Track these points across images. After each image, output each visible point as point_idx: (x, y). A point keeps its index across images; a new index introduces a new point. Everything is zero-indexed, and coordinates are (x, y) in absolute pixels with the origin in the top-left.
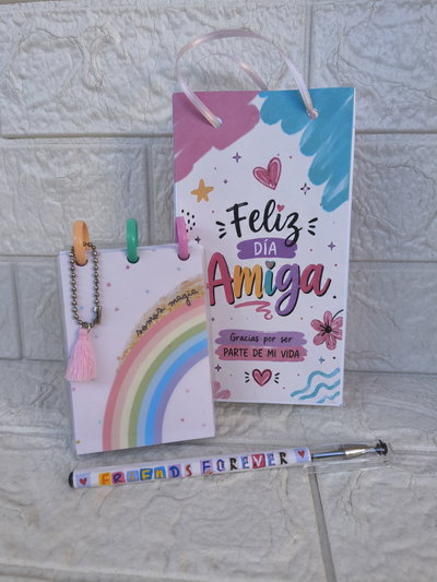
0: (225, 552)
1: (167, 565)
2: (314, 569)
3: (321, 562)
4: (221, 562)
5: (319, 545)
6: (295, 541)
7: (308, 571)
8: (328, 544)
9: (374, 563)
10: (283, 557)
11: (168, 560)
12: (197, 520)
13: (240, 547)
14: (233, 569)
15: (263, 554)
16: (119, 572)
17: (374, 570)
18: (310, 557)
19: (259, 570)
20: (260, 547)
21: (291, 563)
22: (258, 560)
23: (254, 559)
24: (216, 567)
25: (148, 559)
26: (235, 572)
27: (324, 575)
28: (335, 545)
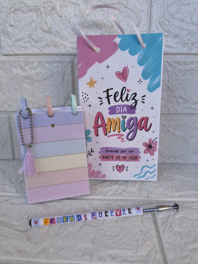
0: (117, 251)
1: (92, 258)
2: (157, 258)
3: (160, 255)
4: (116, 256)
5: (158, 247)
6: (148, 245)
7: (155, 259)
8: (163, 246)
9: (184, 255)
10: (143, 253)
11: (92, 256)
12: (103, 236)
13: (124, 249)
14: (122, 259)
15: (134, 252)
16: (70, 262)
17: (184, 258)
18: (155, 253)
19: (133, 259)
20: (133, 249)
21: (147, 255)
22: (132, 255)
23: (130, 254)
24: (114, 258)
25: (82, 255)
26: (123, 260)
27: (162, 261)
28: (166, 246)
